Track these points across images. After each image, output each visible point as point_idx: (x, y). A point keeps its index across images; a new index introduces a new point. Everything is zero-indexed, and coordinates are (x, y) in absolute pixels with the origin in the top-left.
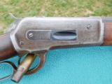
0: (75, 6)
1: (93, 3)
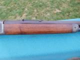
0: (48, 7)
1: (61, 5)
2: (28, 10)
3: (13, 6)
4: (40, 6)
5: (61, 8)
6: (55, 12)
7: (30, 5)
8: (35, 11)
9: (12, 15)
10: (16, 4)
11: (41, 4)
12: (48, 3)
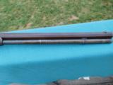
2: (35, 17)
3: (15, 12)
4: (52, 12)
5: (80, 14)
6: (71, 20)
7: (38, 11)
8: (44, 18)
9: (13, 25)
10: (19, 9)
11: (52, 9)
12: (62, 7)
